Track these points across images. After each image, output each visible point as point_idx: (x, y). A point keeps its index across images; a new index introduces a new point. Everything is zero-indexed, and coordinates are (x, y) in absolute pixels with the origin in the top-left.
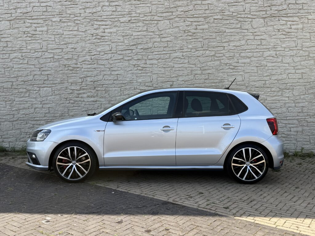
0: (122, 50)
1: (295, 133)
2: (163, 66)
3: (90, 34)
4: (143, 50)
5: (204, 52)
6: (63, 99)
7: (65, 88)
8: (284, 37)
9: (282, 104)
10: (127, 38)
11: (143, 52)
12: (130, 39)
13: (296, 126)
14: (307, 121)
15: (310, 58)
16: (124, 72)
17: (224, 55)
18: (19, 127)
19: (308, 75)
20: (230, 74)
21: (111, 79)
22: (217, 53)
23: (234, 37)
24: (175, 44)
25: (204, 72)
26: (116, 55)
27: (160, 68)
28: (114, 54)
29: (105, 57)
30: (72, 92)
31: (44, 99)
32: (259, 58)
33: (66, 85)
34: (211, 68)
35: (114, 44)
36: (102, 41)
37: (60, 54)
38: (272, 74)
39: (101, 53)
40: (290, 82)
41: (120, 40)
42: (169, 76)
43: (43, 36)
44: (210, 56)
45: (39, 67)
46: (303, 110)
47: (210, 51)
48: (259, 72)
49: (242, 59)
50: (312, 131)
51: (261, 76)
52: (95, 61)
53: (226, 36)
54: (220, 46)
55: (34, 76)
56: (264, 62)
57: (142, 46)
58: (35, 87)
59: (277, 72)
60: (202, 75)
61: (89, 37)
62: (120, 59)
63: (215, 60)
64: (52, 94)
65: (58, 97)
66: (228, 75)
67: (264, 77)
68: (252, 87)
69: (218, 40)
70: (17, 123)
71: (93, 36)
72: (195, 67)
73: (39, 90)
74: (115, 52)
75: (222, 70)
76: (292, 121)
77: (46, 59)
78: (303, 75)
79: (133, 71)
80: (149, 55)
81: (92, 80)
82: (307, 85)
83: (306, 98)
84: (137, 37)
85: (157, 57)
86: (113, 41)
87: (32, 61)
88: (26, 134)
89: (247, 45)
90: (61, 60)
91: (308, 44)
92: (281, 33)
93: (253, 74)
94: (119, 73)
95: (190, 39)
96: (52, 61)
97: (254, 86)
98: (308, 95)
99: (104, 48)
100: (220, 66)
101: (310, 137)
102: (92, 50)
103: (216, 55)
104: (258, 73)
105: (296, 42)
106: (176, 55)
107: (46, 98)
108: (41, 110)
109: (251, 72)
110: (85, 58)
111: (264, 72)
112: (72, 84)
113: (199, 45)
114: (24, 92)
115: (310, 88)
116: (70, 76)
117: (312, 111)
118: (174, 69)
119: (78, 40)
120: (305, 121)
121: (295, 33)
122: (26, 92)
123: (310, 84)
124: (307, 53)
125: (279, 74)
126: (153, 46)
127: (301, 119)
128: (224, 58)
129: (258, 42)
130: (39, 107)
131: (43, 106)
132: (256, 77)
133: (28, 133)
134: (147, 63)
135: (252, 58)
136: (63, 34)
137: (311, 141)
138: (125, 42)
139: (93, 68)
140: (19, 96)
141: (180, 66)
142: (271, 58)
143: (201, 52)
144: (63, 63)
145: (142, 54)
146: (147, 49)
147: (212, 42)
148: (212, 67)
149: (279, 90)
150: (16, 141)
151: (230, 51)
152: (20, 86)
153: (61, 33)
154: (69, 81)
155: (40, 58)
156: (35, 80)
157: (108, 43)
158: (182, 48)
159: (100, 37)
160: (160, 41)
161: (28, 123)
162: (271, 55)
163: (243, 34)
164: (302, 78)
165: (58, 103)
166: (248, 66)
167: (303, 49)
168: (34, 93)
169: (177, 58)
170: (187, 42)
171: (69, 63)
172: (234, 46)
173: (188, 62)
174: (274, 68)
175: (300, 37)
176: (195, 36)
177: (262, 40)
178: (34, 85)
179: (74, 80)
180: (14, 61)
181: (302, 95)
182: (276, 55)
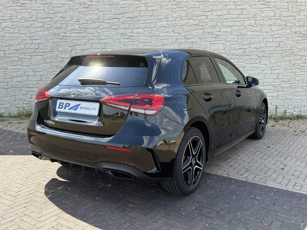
0: (109, 18)
1: (270, 97)
2: (149, 35)
3: (78, 3)
4: (129, 19)
5: (188, 21)
6: (54, 67)
7: (56, 56)
8: (264, 6)
9: (259, 71)
10: (114, 7)
11: (129, 21)
12: (116, 7)
13: (272, 91)
14: (282, 87)
15: (287, 27)
16: (112, 41)
17: (207, 24)
18: (13, 93)
19: (285, 43)
20: (213, 42)
21: (99, 47)
22: (201, 22)
23: (217, 6)
24: (161, 13)
25: (188, 41)
26: (103, 24)
27: (146, 37)
28: (101, 23)
29: (93, 26)
30: (62, 60)
31: (36, 67)
32: (239, 27)
33: (56, 53)
34: (195, 37)
35: (102, 13)
36: (90, 9)
37: (49, 23)
38: (252, 42)
39: (89, 22)
40: (268, 50)
41: (107, 9)
42: (155, 45)
43: (32, 6)
44: (194, 25)
45: (30, 36)
46: (279, 77)
47: (193, 20)
48: (240, 41)
49: (223, 28)
50: (286, 96)
51: (241, 45)
52: (83, 30)
53: (209, 5)
54: (204, 15)
55: (25, 45)
56: (244, 31)
57: (129, 15)
58: (27, 55)
59: (256, 40)
60: (186, 44)
61: (76, 6)
62: (107, 28)
63: (198, 29)
64: (43, 62)
65: (49, 65)
66: (210, 44)
67: (243, 45)
68: (232, 55)
69: (201, 9)
70: (11, 90)
71: (80, 5)
72: (180, 36)
73: (31, 59)
74: (103, 20)
75: (205, 39)
76: (268, 87)
77: (36, 28)
78: (280, 44)
79: (120, 40)
80: (135, 24)
81: (81, 48)
82: (284, 53)
83: (282, 65)
84: (124, 5)
85: (143, 26)
86: (100, 10)
87: (23, 30)
88: (20, 100)
89: (229, 14)
90: (51, 29)
91: (286, 13)
92: (261, 3)
93: (234, 43)
94: (107, 42)
95: (175, 8)
96: (42, 30)
97: (234, 54)
98: (284, 63)
99: (91, 17)
100: (203, 35)
101: (284, 101)
102: (80, 18)
103: (200, 24)
104: (238, 41)
105: (275, 11)
106: (161, 24)
107: (38, 66)
108: (34, 77)
109: (232, 40)
110: (73, 27)
111: (244, 41)
112: (62, 52)
113: (183, 14)
114: (16, 60)
115: (286, 56)
116: (60, 45)
117: (287, 78)
118: (159, 38)
119: (66, 9)
120: (280, 86)
121: (273, 3)
122: (18, 61)
123: (286, 52)
124: (284, 23)
125: (258, 42)
126: (140, 15)
127: (276, 85)
128: (207, 26)
129: (239, 11)
130: (31, 75)
131: (35, 74)
132: (237, 46)
133: (22, 100)
134: (134, 32)
135: (233, 27)
136: (52, 3)
137: (285, 105)
138: (112, 11)
139: (81, 37)
140: (12, 64)
141: (165, 34)
142: (251, 27)
143: (185, 21)
144: (53, 32)
145: (128, 22)
146: (133, 18)
147: (196, 11)
148: (196, 35)
149: (257, 57)
150: (12, 107)
151: (213, 20)
152: (12, 54)
153: (49, 3)
154: (59, 49)
155: (30, 27)
156: (26, 49)
157: (95, 12)
158: (167, 17)
159: (88, 6)
160: (146, 10)
161: (22, 90)
162: (251, 24)
163: (225, 3)
164: (279, 47)
165: (49, 71)
166: (229, 35)
167: (281, 19)
168: (26, 61)
169: (162, 26)
170: (171, 11)
171: (58, 32)
172: (217, 15)
173: (172, 31)
174: (253, 37)
175: (278, 7)
176: (179, 5)
177: (243, 10)
178: (25, 53)
179: (64, 48)
180: (5, 30)
181: (278, 62)
182: (256, 24)
